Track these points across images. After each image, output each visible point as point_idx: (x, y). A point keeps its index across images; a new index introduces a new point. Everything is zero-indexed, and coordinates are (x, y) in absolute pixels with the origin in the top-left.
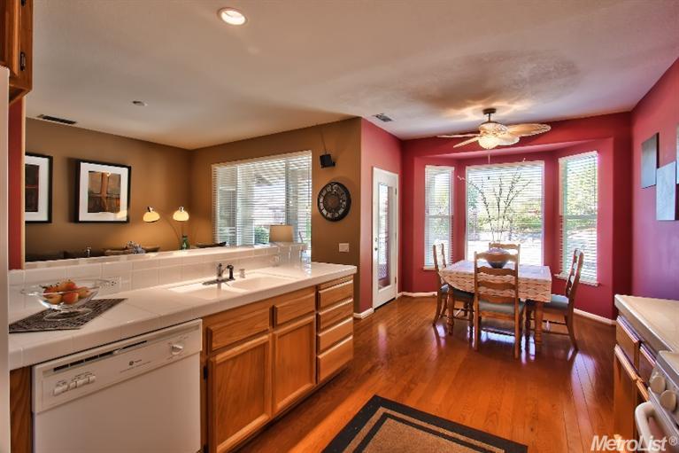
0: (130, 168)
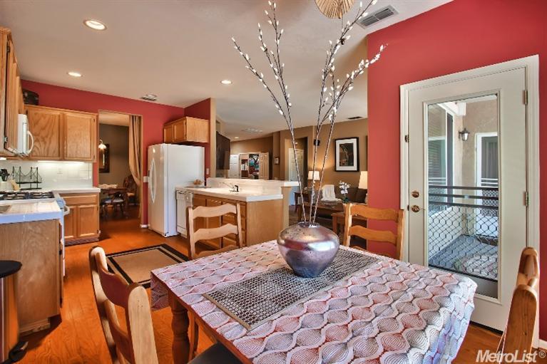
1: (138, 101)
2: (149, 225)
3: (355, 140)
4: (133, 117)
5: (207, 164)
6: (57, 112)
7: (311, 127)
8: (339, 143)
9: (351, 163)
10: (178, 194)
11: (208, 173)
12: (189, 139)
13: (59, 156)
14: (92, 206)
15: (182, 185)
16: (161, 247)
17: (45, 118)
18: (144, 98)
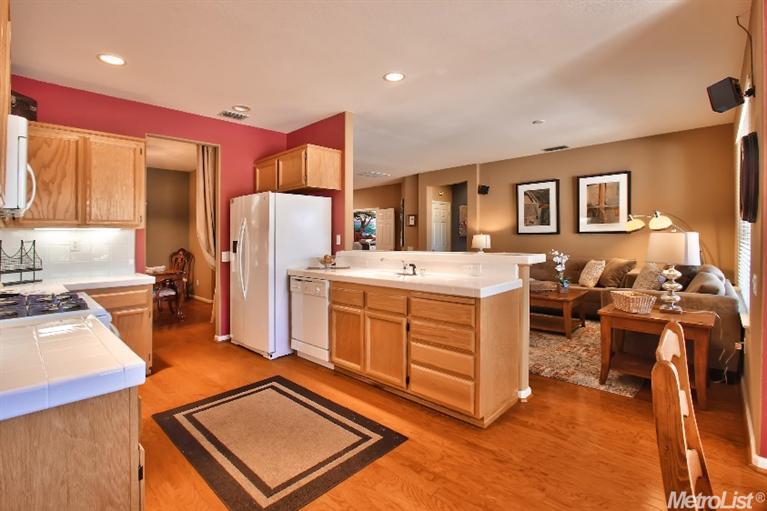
0: (629, 173)
1: (214, 119)
2: (231, 335)
3: (554, 184)
4: (203, 147)
5: (336, 227)
6: (71, 136)
7: (475, 165)
8: (522, 189)
9: (545, 221)
10: (292, 282)
11: (338, 243)
12: (311, 184)
13: (77, 218)
14: (140, 310)
15: (298, 266)
16: (274, 384)
17: (49, 146)
18: (227, 115)
